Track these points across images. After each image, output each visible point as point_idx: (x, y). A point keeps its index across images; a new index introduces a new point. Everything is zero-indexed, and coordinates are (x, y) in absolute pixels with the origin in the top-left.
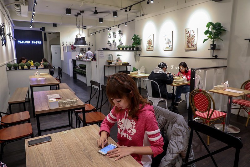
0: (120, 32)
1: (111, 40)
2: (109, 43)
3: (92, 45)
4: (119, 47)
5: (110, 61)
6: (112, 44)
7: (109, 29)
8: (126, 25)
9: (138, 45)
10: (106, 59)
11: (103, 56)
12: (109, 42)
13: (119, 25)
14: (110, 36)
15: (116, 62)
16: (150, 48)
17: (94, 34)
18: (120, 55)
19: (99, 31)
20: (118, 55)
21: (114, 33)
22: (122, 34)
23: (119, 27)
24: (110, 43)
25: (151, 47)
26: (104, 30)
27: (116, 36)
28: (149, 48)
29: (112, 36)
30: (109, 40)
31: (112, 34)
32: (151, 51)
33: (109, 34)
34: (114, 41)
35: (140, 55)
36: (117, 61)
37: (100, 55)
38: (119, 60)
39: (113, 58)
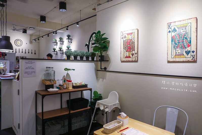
0: (69, 36)
1: (57, 48)
2: (54, 51)
3: (35, 54)
4: (68, 54)
5: (48, 83)
6: (59, 52)
7: (55, 32)
8: (78, 26)
9: (104, 51)
10: (41, 77)
11: (33, 70)
12: (54, 49)
13: (68, 27)
14: (57, 43)
15: (61, 82)
16: (130, 57)
17: (37, 40)
18: (69, 70)
19: (43, 36)
20: (66, 69)
21: (61, 39)
22: (71, 39)
23: (67, 29)
24: (56, 51)
25: (133, 55)
26: (48, 34)
27: (63, 42)
28: (126, 57)
29: (59, 43)
30: (55, 47)
31: (58, 40)
32: (132, 61)
33: (54, 40)
34: (60, 49)
35: (105, 69)
36: (65, 81)
37: (27, 68)
38: (67, 80)
39: (54, 76)
